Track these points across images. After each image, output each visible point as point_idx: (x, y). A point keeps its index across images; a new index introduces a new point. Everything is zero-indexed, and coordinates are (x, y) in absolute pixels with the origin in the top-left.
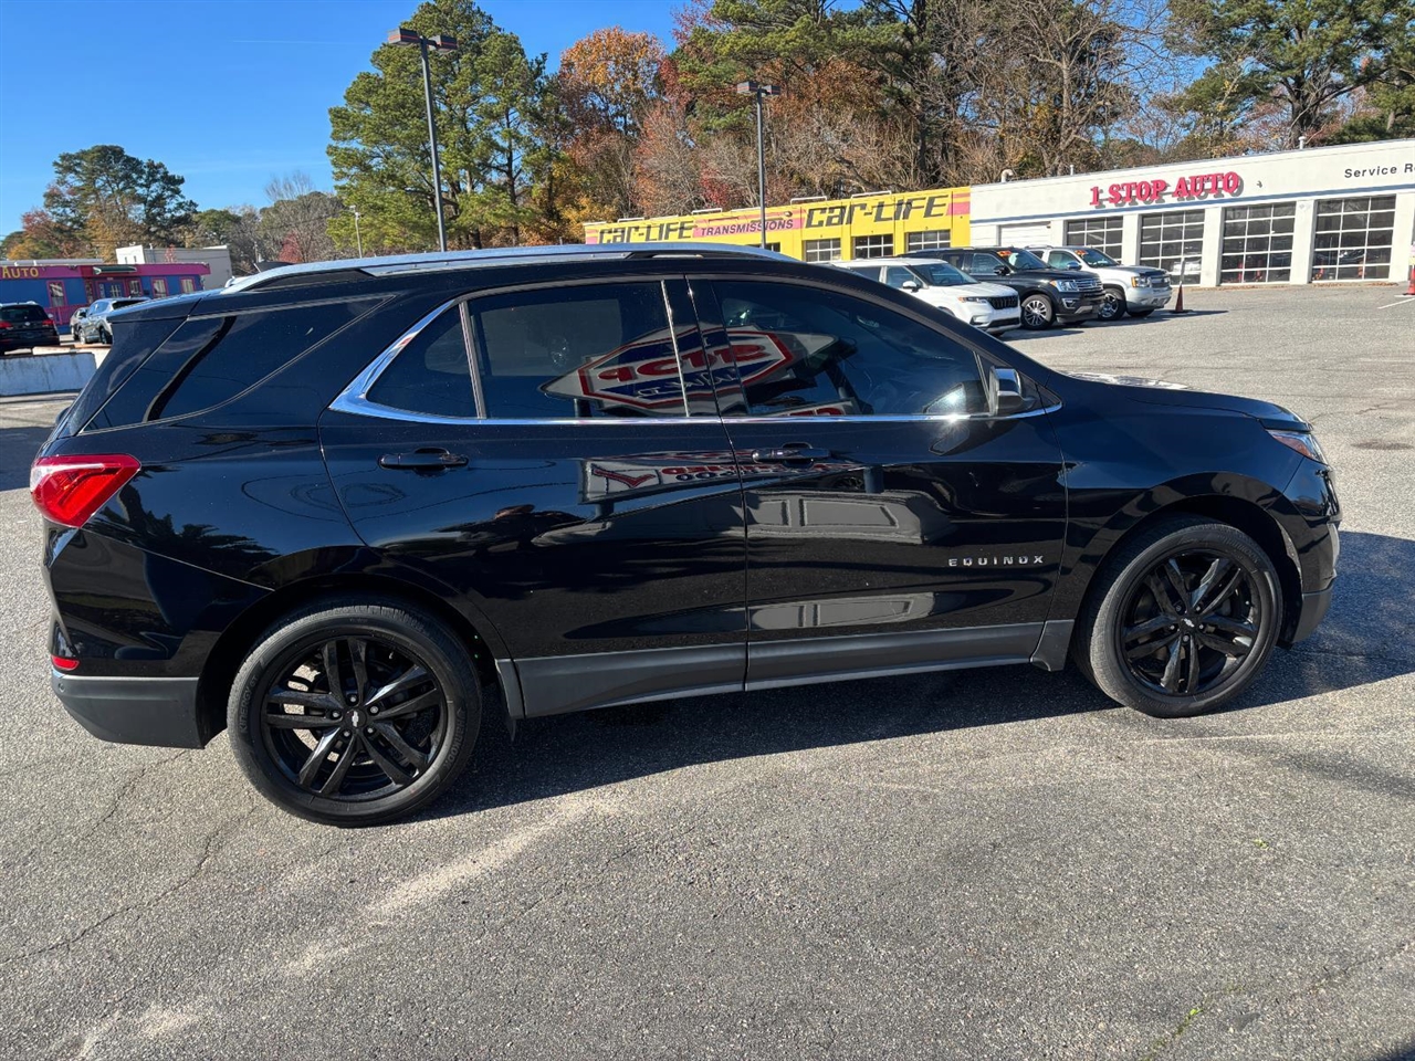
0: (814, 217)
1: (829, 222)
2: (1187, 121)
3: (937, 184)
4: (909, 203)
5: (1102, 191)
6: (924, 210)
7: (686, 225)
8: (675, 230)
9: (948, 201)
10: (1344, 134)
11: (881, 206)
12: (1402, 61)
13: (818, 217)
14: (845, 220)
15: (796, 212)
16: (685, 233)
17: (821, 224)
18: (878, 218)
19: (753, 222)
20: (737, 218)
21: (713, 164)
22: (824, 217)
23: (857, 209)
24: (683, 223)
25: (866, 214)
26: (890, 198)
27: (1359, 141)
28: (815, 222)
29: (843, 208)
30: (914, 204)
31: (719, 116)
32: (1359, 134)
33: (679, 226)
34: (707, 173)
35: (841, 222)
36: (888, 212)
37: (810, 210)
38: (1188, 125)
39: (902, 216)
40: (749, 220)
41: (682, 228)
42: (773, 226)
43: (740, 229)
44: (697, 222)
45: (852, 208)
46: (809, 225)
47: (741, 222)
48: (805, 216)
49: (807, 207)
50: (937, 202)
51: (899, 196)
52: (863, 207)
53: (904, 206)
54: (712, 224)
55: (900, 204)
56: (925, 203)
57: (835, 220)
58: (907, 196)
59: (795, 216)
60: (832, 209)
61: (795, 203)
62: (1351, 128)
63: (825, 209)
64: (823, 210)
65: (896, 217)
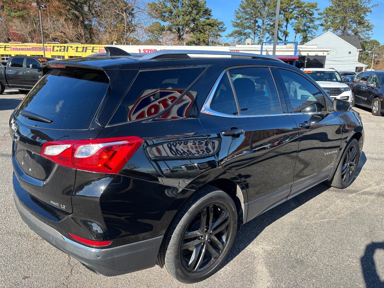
0: (55, 49)
1: (60, 50)
2: (149, 35)
3: (92, 43)
4: (86, 48)
5: (141, 51)
6: (91, 50)
7: (7, 46)
8: (3, 48)
9: (98, 48)
10: (189, 43)
11: (77, 48)
12: (200, 28)
13: (56, 48)
14: (66, 51)
15: (49, 46)
16: (7, 49)
17: (57, 51)
18: (77, 51)
19: (33, 48)
20: (26, 46)
21: (14, 28)
22: (59, 49)
23: (69, 48)
24: (5, 46)
25: (72, 49)
26: (80, 45)
27: (192, 45)
28: (55, 50)
29: (65, 47)
30: (88, 48)
31: (15, 12)
32: (192, 43)
33: (4, 46)
34: (12, 30)
35: (64, 51)
36: (80, 50)
37: (53, 46)
38: (149, 36)
39: (84, 51)
40: (31, 47)
41: (5, 47)
42: (40, 50)
43: (28, 49)
44: (11, 46)
45: (68, 47)
46: (53, 51)
47: (29, 47)
48: (52, 48)
49: (52, 45)
50: (95, 48)
51: (83, 45)
52: (71, 47)
53: (85, 49)
54: (17, 47)
55: (83, 48)
56: (91, 48)
57: (62, 50)
58: (86, 46)
59: (48, 47)
60: (61, 47)
61: (48, 43)
62: (190, 42)
63: (59, 46)
64: (58, 47)
65: (83, 51)
